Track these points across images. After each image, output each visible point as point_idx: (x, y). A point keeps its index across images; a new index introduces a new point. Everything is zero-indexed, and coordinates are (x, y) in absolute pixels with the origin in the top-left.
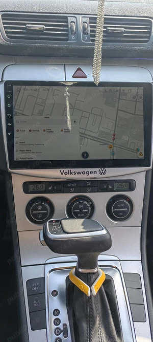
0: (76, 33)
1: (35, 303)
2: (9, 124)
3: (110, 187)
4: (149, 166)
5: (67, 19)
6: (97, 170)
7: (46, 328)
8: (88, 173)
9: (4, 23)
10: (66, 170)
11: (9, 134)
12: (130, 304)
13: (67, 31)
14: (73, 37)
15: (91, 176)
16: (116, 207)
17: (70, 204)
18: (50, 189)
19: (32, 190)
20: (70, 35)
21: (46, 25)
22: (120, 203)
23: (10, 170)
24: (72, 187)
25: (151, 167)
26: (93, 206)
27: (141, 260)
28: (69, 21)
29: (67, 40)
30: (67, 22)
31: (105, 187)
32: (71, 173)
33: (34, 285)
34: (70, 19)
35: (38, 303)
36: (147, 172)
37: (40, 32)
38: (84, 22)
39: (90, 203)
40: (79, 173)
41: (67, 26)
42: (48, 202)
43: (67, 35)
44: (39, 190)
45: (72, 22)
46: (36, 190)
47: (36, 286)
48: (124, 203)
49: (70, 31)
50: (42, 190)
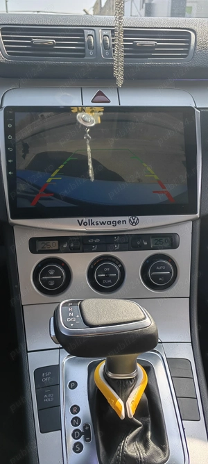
0: (94, 48)
1: (46, 398)
2: (10, 161)
3: (146, 243)
4: (196, 213)
5: (83, 32)
6: (127, 218)
7: (61, 430)
8: (115, 223)
9: (3, 38)
10: (85, 220)
11: (10, 173)
12: (177, 397)
13: (83, 45)
14: (91, 53)
15: (119, 227)
16: (154, 270)
17: (92, 267)
18: (65, 246)
19: (41, 249)
20: (87, 50)
21: (56, 40)
22: (160, 264)
23: (12, 221)
24: (94, 244)
25: (198, 215)
26: (122, 270)
27: (192, 342)
28: (86, 35)
29: (84, 56)
30: (83, 36)
31: (139, 243)
32: (93, 224)
33: (45, 375)
34: (87, 32)
35: (50, 398)
36: (194, 221)
37: (50, 47)
38: (105, 36)
39: (120, 266)
40: (103, 223)
41: (83, 40)
42: (63, 264)
43: (83, 51)
44: (51, 249)
45: (89, 35)
46: (47, 249)
47: (48, 376)
48: (164, 264)
49: (87, 45)
50: (54, 248)
